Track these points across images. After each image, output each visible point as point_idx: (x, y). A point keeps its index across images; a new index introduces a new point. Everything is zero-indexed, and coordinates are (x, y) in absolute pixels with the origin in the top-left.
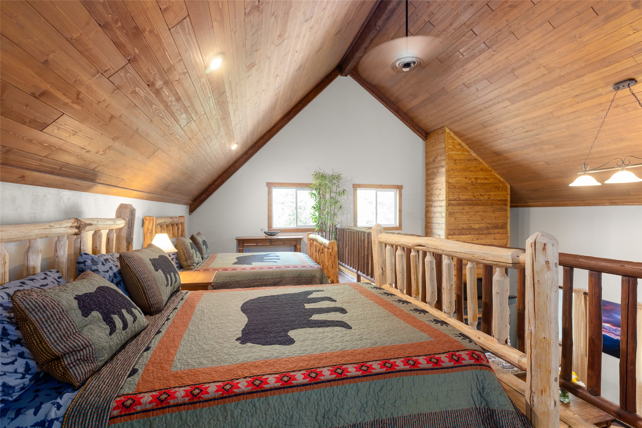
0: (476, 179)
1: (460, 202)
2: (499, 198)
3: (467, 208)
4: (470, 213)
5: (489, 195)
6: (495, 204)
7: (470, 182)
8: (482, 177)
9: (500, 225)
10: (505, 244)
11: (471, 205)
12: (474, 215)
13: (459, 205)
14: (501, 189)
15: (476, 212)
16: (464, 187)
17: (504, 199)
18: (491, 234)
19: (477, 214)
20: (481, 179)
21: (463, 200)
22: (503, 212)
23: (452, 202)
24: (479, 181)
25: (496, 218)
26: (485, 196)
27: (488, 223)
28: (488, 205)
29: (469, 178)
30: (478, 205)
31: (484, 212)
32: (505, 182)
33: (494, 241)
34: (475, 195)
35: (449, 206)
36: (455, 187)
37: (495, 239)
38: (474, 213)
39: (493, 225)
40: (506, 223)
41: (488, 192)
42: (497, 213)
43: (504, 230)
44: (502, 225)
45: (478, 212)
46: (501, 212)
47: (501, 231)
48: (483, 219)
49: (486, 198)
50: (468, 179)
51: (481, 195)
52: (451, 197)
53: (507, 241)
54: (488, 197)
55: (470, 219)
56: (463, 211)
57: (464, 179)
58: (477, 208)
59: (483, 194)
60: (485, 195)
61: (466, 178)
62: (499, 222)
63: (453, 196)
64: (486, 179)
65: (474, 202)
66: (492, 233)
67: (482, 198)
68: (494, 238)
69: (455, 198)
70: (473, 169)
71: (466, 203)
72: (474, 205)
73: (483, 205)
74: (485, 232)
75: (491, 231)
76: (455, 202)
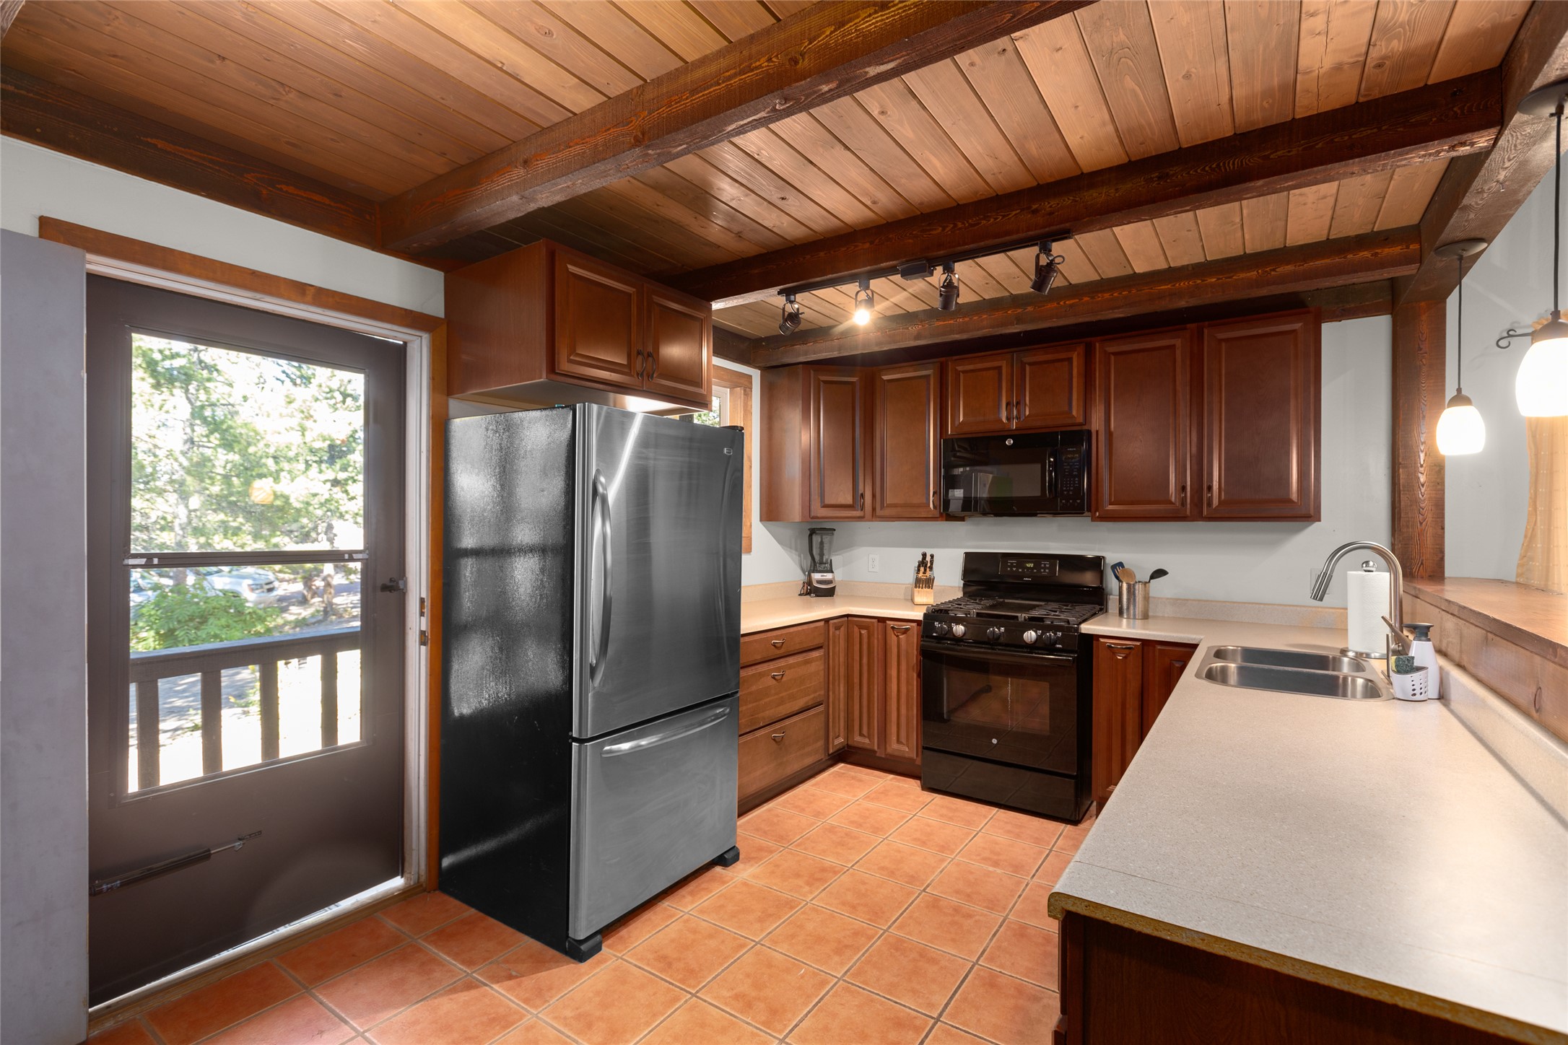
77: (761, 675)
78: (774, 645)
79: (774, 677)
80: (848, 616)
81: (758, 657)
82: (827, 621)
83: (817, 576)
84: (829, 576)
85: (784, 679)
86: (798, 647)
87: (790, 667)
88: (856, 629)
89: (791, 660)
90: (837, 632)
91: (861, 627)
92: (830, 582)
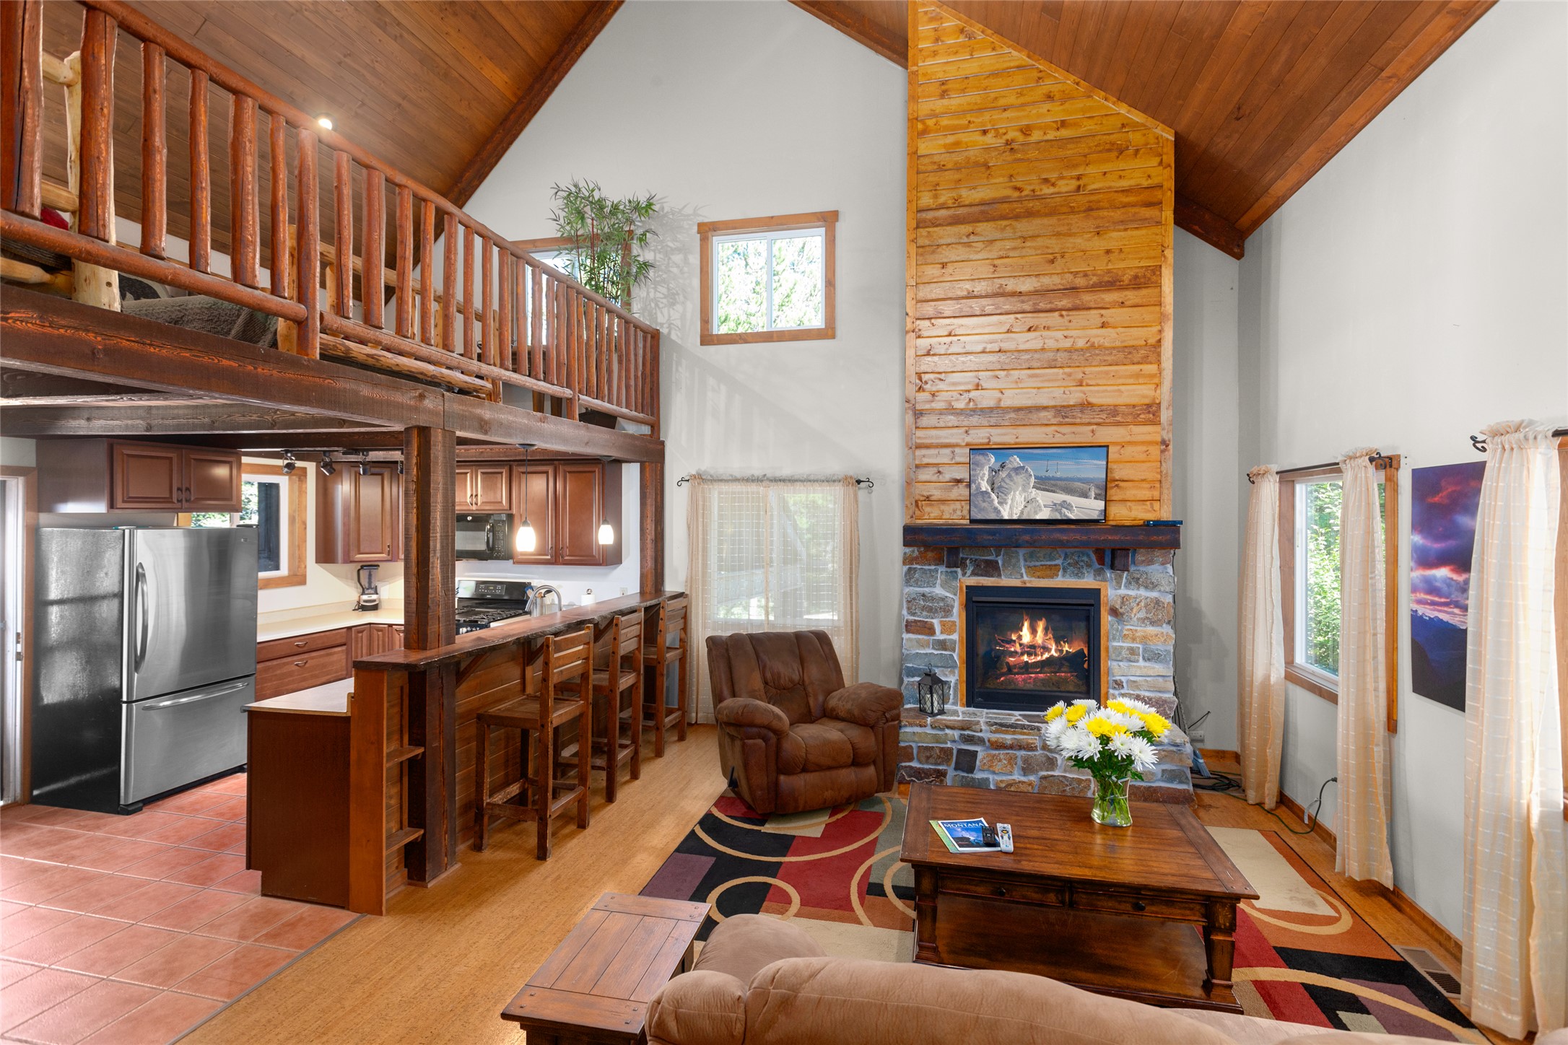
0: (1026, 131)
1: (961, 211)
2: (1125, 184)
3: (986, 229)
4: (998, 244)
5: (1079, 178)
6: (1105, 204)
7: (1000, 142)
8: (1049, 119)
9: (1126, 278)
10: (1152, 341)
11: (1003, 217)
12: (1014, 249)
13: (956, 221)
14: (1131, 151)
15: (1024, 239)
16: (977, 164)
17: (1145, 183)
18: (1090, 309)
19: (1028, 244)
20: (1044, 128)
21: (971, 205)
22: (1144, 232)
23: (930, 215)
24: (1036, 136)
25: (1108, 252)
26: (1061, 183)
27: (1075, 274)
28: (1073, 211)
29: (996, 130)
30: (1030, 214)
31: (1058, 234)
32: (1150, 122)
33: (1103, 330)
34: (1019, 185)
35: (917, 227)
36: (941, 168)
37: (1103, 326)
38: (1018, 243)
39: (1095, 279)
40: (1157, 270)
41: (1075, 166)
42: (1115, 234)
43: (1144, 292)
44: (1136, 277)
45: (1034, 237)
46: (1129, 232)
47: (1131, 296)
48: (1052, 262)
49: (1064, 189)
50: (990, 135)
51: (1046, 181)
52: (926, 200)
53: (1160, 332)
54: (1074, 184)
55: (996, 262)
56: (972, 238)
57: (978, 138)
58: (1024, 226)
59: (1053, 176)
60: (1062, 178)
61: (985, 132)
62: (1122, 265)
63: (936, 197)
64: (1063, 124)
65: (1015, 205)
66: (1092, 305)
67: (1052, 190)
68: (1099, 321)
69: (942, 200)
70: (1012, 100)
71: (982, 212)
72: (1017, 217)
73: (1052, 212)
74: (1065, 303)
75: (1087, 298)
76: (943, 213)
77: (288, 663)
78: (297, 645)
79: (297, 665)
80: (370, 624)
81: (283, 653)
82: (349, 628)
83: (365, 597)
84: (374, 597)
85: (307, 665)
86: (320, 646)
87: (312, 658)
88: (375, 632)
89: (314, 654)
90: (360, 635)
91: (379, 630)
92: (374, 601)
